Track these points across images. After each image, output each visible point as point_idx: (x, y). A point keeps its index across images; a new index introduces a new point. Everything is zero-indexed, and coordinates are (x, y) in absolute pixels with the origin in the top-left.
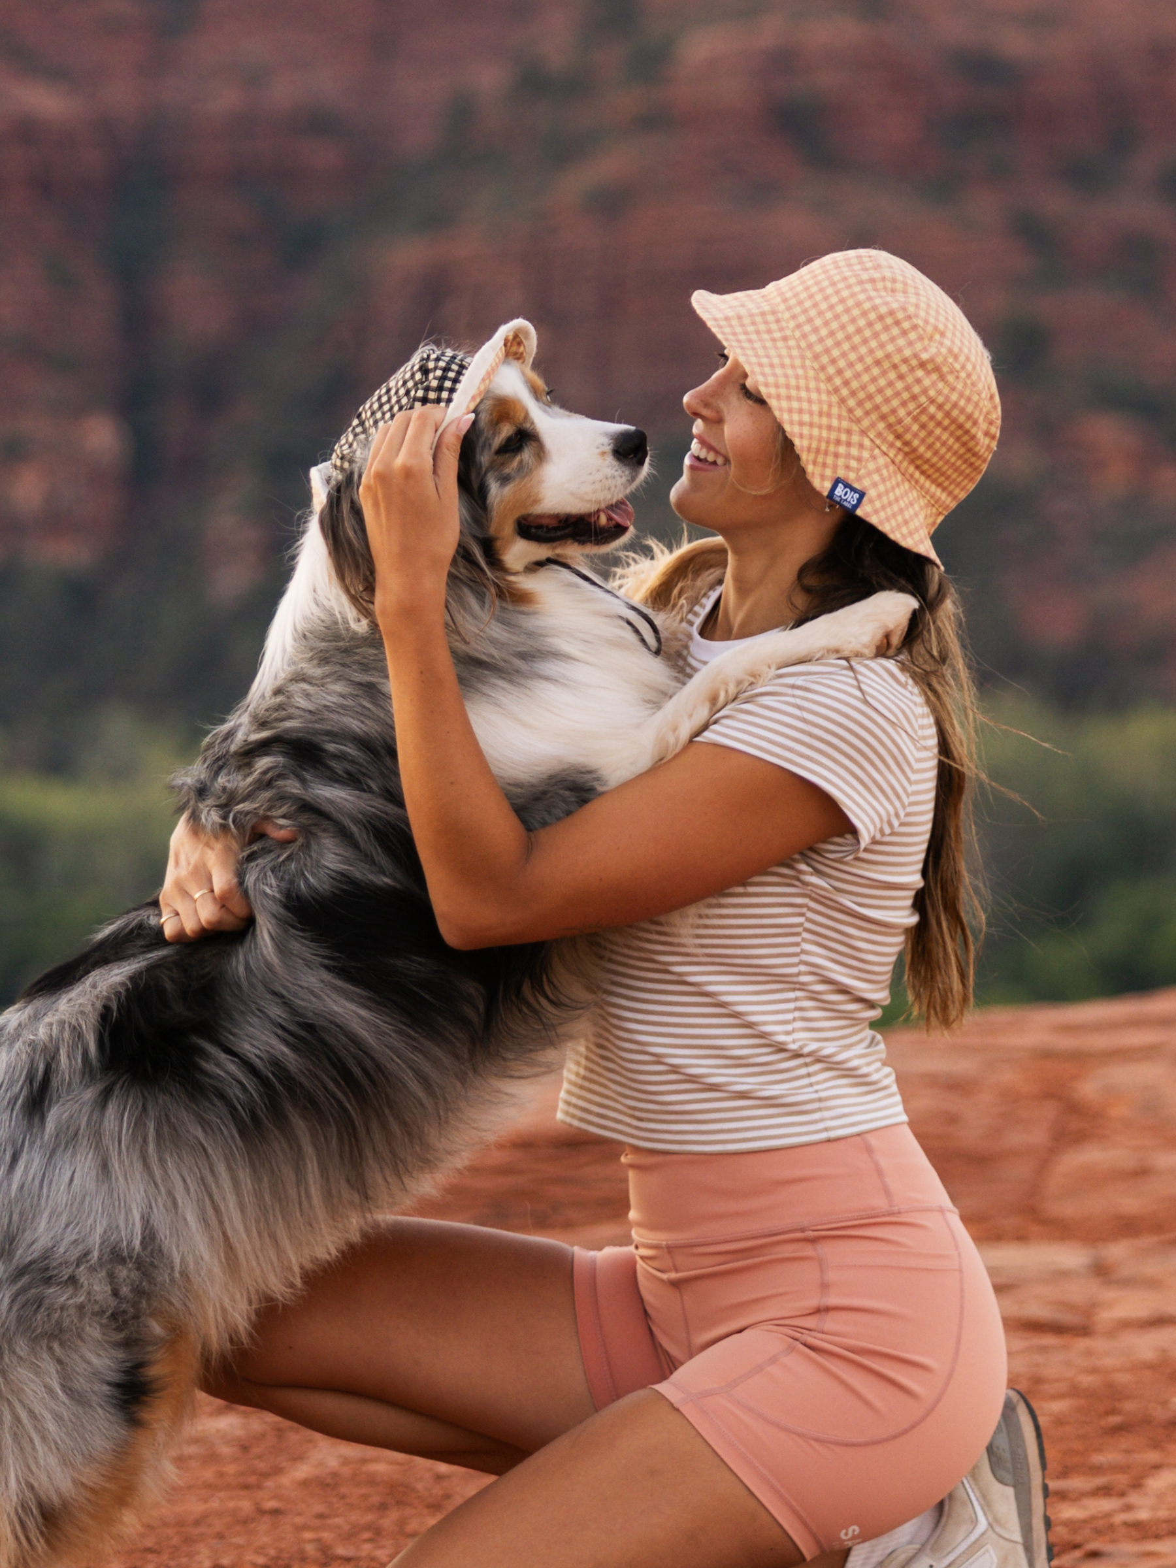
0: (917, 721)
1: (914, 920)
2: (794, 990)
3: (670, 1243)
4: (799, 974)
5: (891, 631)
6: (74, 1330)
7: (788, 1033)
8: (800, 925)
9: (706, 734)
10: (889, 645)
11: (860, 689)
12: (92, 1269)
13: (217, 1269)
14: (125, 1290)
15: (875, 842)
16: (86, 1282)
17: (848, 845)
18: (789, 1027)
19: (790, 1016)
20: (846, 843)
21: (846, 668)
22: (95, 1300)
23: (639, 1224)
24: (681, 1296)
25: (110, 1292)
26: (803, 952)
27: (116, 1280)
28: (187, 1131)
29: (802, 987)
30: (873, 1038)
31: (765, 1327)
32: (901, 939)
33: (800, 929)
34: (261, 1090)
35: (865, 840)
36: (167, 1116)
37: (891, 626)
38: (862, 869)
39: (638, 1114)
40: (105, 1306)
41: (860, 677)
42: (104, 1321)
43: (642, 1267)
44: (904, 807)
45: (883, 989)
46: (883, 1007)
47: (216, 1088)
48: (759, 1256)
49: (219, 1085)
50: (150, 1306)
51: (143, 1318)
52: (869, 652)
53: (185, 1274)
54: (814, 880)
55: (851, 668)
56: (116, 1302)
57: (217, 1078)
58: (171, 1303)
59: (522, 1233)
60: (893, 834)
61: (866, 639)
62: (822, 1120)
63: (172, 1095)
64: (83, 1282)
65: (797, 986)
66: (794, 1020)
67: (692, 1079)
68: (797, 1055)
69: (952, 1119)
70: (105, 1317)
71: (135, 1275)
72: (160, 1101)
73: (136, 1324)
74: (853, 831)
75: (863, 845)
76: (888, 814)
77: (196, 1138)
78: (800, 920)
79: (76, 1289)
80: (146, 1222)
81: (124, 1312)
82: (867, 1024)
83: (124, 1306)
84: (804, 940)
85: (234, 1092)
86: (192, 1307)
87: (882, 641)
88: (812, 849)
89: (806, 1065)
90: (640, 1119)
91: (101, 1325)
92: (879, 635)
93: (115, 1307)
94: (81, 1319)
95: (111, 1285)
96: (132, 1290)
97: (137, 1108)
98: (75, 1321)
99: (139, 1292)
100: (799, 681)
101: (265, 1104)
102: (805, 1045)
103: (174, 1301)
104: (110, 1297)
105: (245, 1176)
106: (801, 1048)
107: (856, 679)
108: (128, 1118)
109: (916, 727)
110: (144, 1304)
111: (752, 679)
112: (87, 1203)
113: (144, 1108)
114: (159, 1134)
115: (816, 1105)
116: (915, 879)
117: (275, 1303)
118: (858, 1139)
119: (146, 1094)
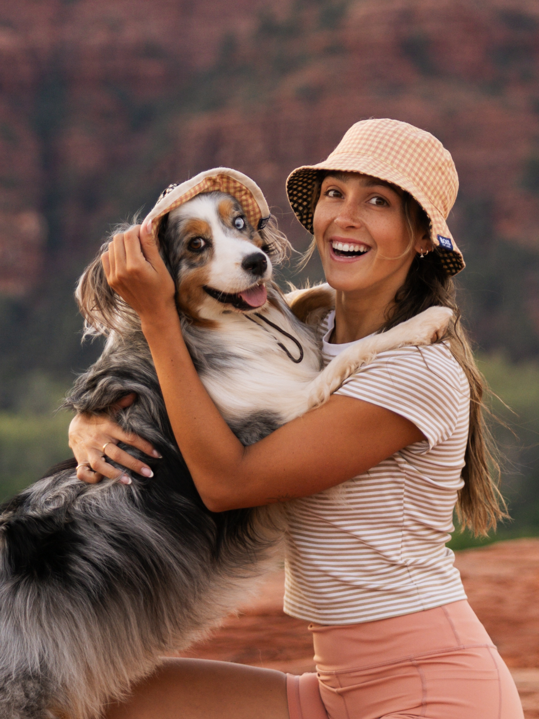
0: (459, 376)
1: (462, 484)
2: (401, 530)
3: (337, 671)
4: (403, 521)
5: (438, 330)
6: (6, 716)
7: (398, 555)
8: (402, 494)
9: (341, 390)
10: (438, 337)
11: (425, 362)
12: (13, 683)
13: (82, 682)
14: (32, 694)
15: (439, 444)
16: (10, 691)
17: (424, 446)
18: (399, 552)
19: (399, 546)
20: (423, 445)
21: (417, 351)
22: (16, 700)
23: (319, 663)
24: (345, 701)
25: (23, 696)
26: (405, 508)
27: (27, 689)
28: (63, 606)
29: (404, 528)
30: (448, 552)
31: (394, 716)
32: (456, 496)
33: (402, 496)
34: (104, 580)
35: (433, 443)
36: (52, 598)
37: (438, 328)
38: (431, 459)
39: (317, 606)
40: (21, 703)
41: (424, 355)
42: (22, 712)
43: (322, 685)
44: (454, 424)
45: (449, 524)
46: (451, 534)
47: (78, 580)
48: (388, 676)
49: (81, 579)
50: (47, 703)
51: (43, 710)
52: (428, 342)
53: (64, 685)
54: (406, 466)
55: (419, 351)
56: (27, 701)
57: (80, 575)
58: (58, 701)
59: (252, 666)
60: (449, 440)
61: (425, 335)
62: (419, 599)
63: (53, 585)
64: (8, 691)
65: (403, 528)
66: (402, 547)
67: (345, 583)
68: (403, 566)
69: (500, 601)
70: (21, 709)
71: (37, 686)
72: (48, 590)
73: (39, 713)
74: (426, 439)
75: (431, 447)
76: (445, 429)
77: (68, 610)
78: (403, 491)
79: (6, 694)
80: (42, 659)
81: (32, 706)
82: (444, 544)
83: (32, 703)
84: (405, 502)
85: (90, 583)
86: (71, 704)
87: (434, 336)
88: (405, 449)
89: (409, 571)
90: (319, 609)
91: (21, 714)
92: (432, 332)
93: (27, 704)
94: (9, 710)
95: (24, 692)
96: (36, 695)
97: (34, 594)
98: (6, 712)
99: (40, 695)
100: (391, 360)
101: (106, 588)
102: (408, 560)
103: (60, 700)
104: (24, 698)
105: (96, 630)
106: (406, 562)
107: (422, 356)
108: (30, 600)
109: (459, 380)
110: (43, 702)
111: (363, 361)
112: (8, 647)
113: (39, 595)
114: (48, 609)
115: (416, 591)
116: (462, 463)
117: (115, 703)
118: (440, 609)
119: (40, 586)
